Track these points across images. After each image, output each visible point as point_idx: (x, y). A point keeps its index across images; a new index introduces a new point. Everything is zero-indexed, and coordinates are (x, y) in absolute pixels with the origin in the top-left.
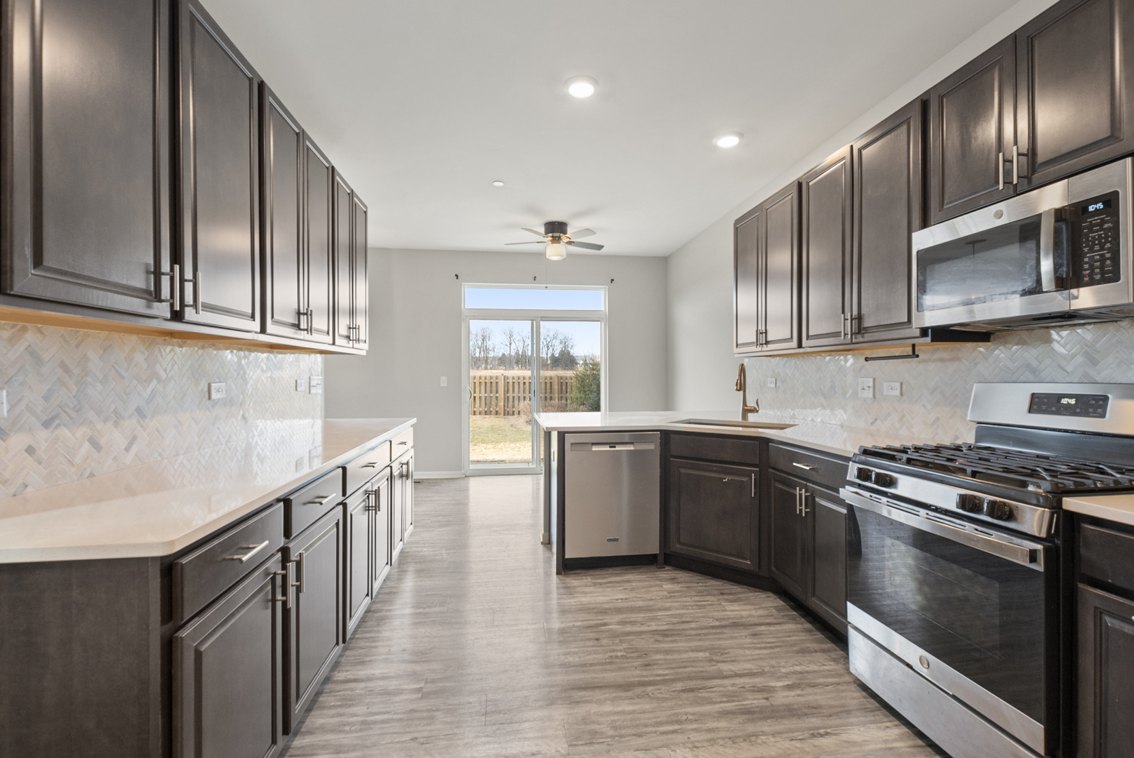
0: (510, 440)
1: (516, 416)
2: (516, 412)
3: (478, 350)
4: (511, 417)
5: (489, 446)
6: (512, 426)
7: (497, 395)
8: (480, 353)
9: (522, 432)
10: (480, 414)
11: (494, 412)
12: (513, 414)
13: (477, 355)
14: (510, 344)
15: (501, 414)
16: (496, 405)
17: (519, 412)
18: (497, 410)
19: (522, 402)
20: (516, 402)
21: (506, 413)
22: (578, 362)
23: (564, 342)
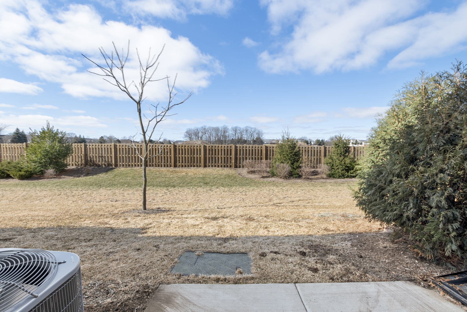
0: (239, 185)
1: (241, 168)
2: (241, 166)
3: (222, 137)
4: (238, 169)
5: (226, 189)
6: (239, 174)
7: (231, 156)
8: (223, 138)
9: (245, 179)
10: (221, 167)
11: (229, 166)
12: (240, 167)
13: (222, 139)
14: (235, 134)
15: (233, 167)
16: (231, 162)
17: (243, 166)
18: (231, 164)
19: (245, 160)
20: (242, 160)
21: (236, 167)
22: (264, 142)
23: (258, 134)
